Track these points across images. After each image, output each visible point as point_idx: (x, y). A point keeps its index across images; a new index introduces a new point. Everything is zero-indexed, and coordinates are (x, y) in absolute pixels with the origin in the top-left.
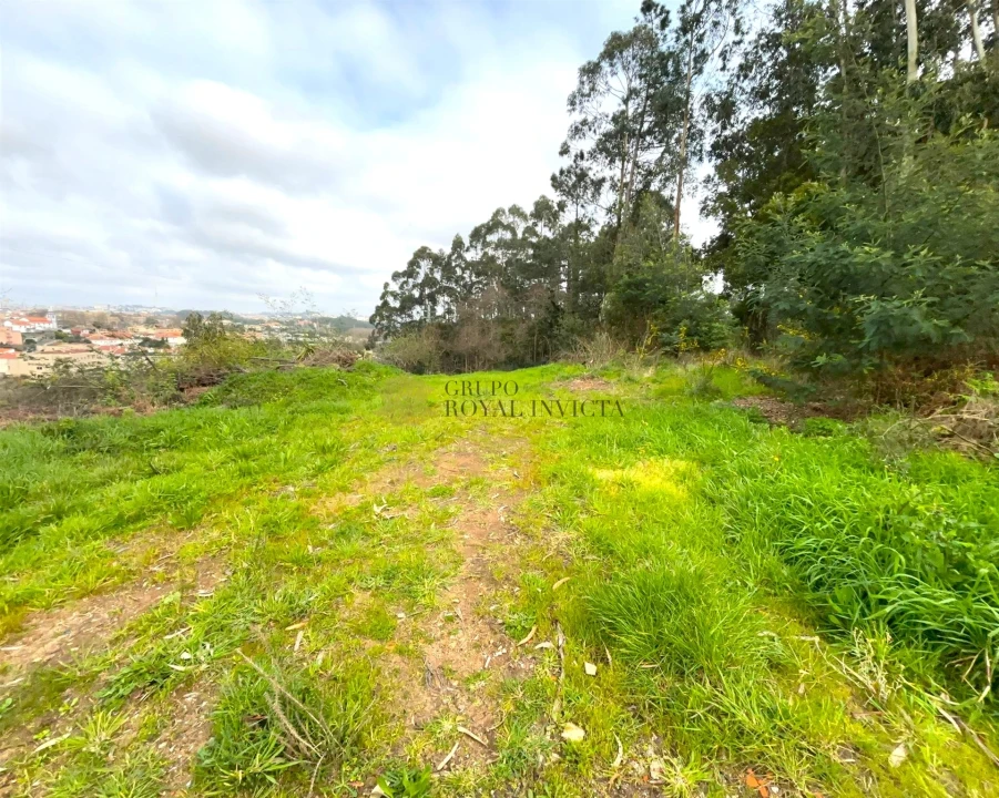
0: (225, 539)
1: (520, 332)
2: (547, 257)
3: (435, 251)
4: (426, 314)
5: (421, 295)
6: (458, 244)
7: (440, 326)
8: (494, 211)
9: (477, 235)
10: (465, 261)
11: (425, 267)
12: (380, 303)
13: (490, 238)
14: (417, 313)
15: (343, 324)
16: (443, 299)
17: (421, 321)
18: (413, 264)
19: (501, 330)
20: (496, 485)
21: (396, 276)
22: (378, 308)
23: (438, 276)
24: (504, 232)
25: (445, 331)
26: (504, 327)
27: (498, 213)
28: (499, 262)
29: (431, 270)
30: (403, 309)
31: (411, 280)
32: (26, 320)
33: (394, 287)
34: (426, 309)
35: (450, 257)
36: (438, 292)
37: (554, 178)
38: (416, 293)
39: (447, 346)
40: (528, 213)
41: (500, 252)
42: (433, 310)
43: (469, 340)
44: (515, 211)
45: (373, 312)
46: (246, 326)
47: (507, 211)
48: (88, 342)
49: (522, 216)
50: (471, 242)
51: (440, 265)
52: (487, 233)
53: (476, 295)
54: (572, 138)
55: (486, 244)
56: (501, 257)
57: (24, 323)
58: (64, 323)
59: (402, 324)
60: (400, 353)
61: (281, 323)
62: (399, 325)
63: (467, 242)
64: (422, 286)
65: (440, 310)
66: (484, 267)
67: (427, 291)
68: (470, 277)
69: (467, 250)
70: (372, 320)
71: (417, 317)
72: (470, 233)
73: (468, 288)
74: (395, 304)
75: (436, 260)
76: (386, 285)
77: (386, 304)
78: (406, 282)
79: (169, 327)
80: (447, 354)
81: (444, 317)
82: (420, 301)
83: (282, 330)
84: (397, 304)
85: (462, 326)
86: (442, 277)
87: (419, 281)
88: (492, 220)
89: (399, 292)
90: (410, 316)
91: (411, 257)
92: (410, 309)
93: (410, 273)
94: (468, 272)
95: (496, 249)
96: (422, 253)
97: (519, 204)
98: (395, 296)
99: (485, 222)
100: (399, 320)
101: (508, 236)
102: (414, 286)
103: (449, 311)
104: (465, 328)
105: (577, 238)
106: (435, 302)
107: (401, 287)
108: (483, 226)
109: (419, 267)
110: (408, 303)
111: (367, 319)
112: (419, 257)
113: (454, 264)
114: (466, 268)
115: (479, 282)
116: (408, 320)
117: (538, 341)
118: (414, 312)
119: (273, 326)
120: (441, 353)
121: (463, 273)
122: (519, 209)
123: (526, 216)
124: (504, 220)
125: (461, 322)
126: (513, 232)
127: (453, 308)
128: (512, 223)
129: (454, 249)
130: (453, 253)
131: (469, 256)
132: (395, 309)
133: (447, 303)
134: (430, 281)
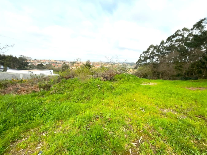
3: (155, 45)
4: (150, 61)
5: (150, 56)
6: (162, 43)
7: (154, 64)
8: (176, 31)
9: (169, 39)
10: (164, 47)
12: (139, 59)
13: (173, 39)
14: (148, 61)
16: (156, 58)
17: (149, 63)
18: (149, 49)
19: (175, 65)
21: (144, 52)
23: (155, 51)
24: (179, 37)
25: (155, 65)
26: (176, 64)
27: (177, 31)
28: (176, 46)
29: (153, 50)
30: (144, 60)
31: (147, 53)
33: (143, 55)
35: (159, 46)
36: (154, 56)
38: (148, 56)
39: (155, 70)
40: (190, 29)
41: (177, 43)
42: (152, 60)
43: (162, 69)
45: (137, 61)
47: (181, 30)
49: (188, 30)
50: (167, 41)
51: (156, 48)
52: (173, 38)
53: (167, 56)
55: (172, 41)
56: (177, 44)
59: (144, 64)
63: (165, 41)
65: (154, 60)
66: (170, 48)
67: (152, 55)
68: (165, 51)
69: (165, 43)
70: (137, 63)
71: (148, 62)
73: (164, 54)
74: (142, 59)
75: (155, 48)
76: (141, 55)
77: (140, 59)
80: (155, 72)
81: (156, 62)
82: (149, 58)
84: (143, 59)
86: (156, 52)
87: (149, 53)
88: (175, 33)
90: (146, 62)
91: (148, 48)
92: (146, 60)
93: (147, 51)
95: (175, 42)
96: (151, 46)
98: (143, 57)
100: (143, 63)
101: (181, 37)
102: (148, 54)
103: (157, 60)
104: (162, 65)
106: (153, 58)
107: (145, 55)
108: (171, 36)
109: (150, 50)
113: (160, 48)
114: (164, 49)
115: (168, 52)
118: (147, 61)
120: (153, 71)
121: (163, 50)
122: (186, 29)
123: (189, 30)
124: (180, 33)
125: (161, 63)
126: (183, 36)
127: (159, 59)
128: (183, 33)
129: (161, 44)
130: (160, 45)
131: (165, 45)
132: (142, 60)
133: (157, 58)
134: (153, 53)
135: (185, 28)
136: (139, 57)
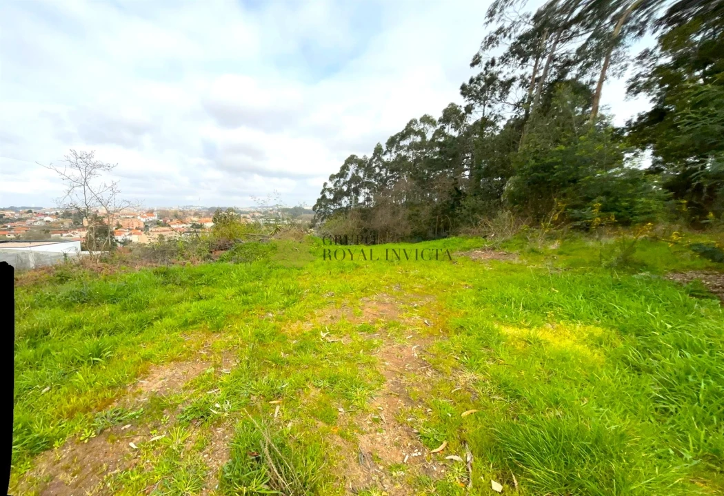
0: (236, 341)
1: (425, 213)
2: (450, 152)
3: (360, 157)
4: (351, 202)
5: (348, 189)
6: (378, 151)
7: (361, 210)
8: (408, 121)
9: (392, 142)
10: (383, 162)
11: (352, 168)
12: (320, 196)
13: (402, 143)
14: (345, 202)
15: (296, 212)
16: (364, 191)
17: (347, 207)
18: (345, 168)
19: (408, 212)
20: (410, 329)
21: (332, 177)
22: (319, 200)
23: (361, 175)
24: (415, 137)
25: (365, 213)
26: (410, 209)
27: (411, 123)
28: (410, 160)
29: (357, 171)
30: (334, 200)
31: (342, 180)
32: (145, 215)
33: (330, 185)
34: (351, 199)
35: (371, 160)
36: (361, 186)
37: (463, 87)
38: (345, 188)
39: (366, 225)
40: (437, 119)
41: (411, 152)
42: (356, 199)
43: (382, 220)
44: (426, 119)
45: (315, 203)
46: (242, 215)
47: (418, 121)
48: (169, 226)
49: (432, 123)
50: (387, 148)
51: (364, 166)
52: (401, 140)
53: (390, 186)
54: (484, 49)
55: (400, 148)
56: (411, 156)
57: (145, 217)
58: (161, 217)
59: (334, 210)
60: (332, 230)
61: (260, 212)
62: (331, 211)
63: (384, 148)
64: (349, 183)
65: (361, 199)
66: (398, 166)
67: (353, 186)
68: (386, 173)
69: (385, 154)
70: (314, 208)
71: (344, 205)
72: (386, 141)
73: (384, 181)
74: (330, 196)
75: (361, 163)
76: (325, 184)
77: (324, 197)
78: (339, 181)
79: (204, 217)
80: (366, 231)
81: (364, 204)
82: (347, 194)
83: (261, 217)
85: (378, 209)
86: (364, 175)
87: (348, 179)
88: (406, 128)
89: (333, 188)
90: (340, 204)
91: (343, 163)
92: (340, 199)
93: (342, 174)
94: (385, 170)
95: (408, 151)
96: (352, 159)
98: (330, 191)
99: (400, 131)
100: (332, 207)
101: (419, 139)
102: (344, 184)
103: (368, 199)
104: (380, 211)
105: (482, 134)
106: (357, 193)
107: (335, 185)
108: (398, 134)
109: (348, 170)
110: (339, 195)
111: (311, 208)
112: (349, 163)
113: (374, 165)
114: (383, 167)
115: (393, 177)
116: (339, 207)
117: (440, 219)
118: (343, 201)
119: (257, 215)
120: (361, 230)
121: (381, 171)
122: (429, 117)
123: (435, 122)
124: (416, 128)
125: (377, 207)
126: (423, 136)
127: (371, 197)
128: (423, 129)
129: (375, 154)
130: (374, 158)
131: (386, 158)
132: (330, 200)
133: (367, 194)
134: (355, 179)
135: (425, 115)
136: (321, 191)
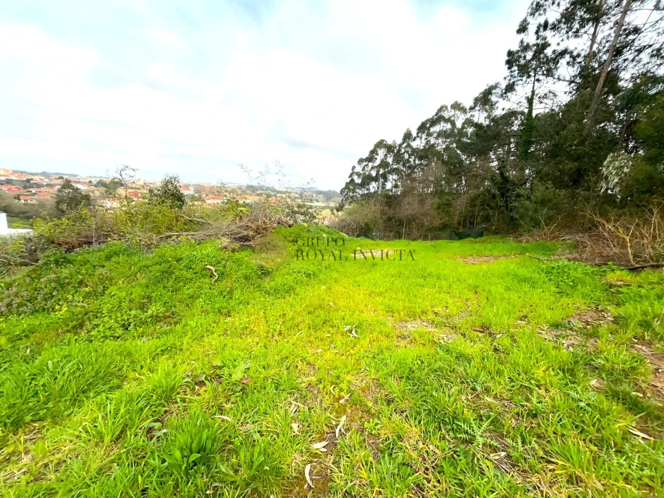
3: (390, 142)
4: (378, 187)
5: (377, 174)
6: (408, 136)
7: (388, 197)
8: (439, 108)
9: (423, 128)
10: (411, 148)
11: (381, 153)
12: (348, 180)
13: (431, 130)
14: (373, 187)
16: (392, 177)
17: (374, 193)
18: (373, 152)
19: (437, 200)
21: (361, 161)
22: (347, 184)
23: (390, 160)
24: (445, 125)
25: (390, 200)
26: (439, 198)
27: (441, 109)
28: (438, 148)
29: (386, 155)
30: (363, 185)
31: (370, 164)
33: (359, 169)
34: (379, 184)
35: (400, 145)
36: (390, 172)
38: (374, 173)
39: (391, 212)
40: (468, 107)
41: (440, 141)
42: (384, 184)
43: (409, 208)
44: (457, 106)
45: (344, 186)
47: (449, 108)
49: (463, 110)
50: (418, 133)
51: (393, 151)
52: (431, 126)
53: (418, 174)
55: (430, 134)
56: (441, 145)
59: (362, 195)
62: (359, 196)
63: (414, 134)
64: (380, 166)
65: (389, 186)
66: (427, 153)
67: (381, 171)
68: (414, 161)
69: (414, 140)
70: (342, 192)
71: (372, 190)
72: (417, 127)
73: (412, 168)
74: (358, 181)
75: (390, 149)
76: (354, 168)
77: (352, 181)
78: (366, 165)
80: (390, 219)
81: (392, 191)
82: (376, 179)
84: (360, 181)
85: (405, 196)
86: (393, 161)
87: (377, 164)
88: (437, 114)
89: (362, 172)
90: (368, 189)
91: (372, 148)
92: (368, 184)
93: (370, 159)
94: (413, 157)
95: (437, 138)
96: (381, 144)
97: (460, 101)
98: (358, 174)
99: (431, 117)
100: (360, 192)
101: (449, 126)
102: (372, 168)
103: (396, 186)
104: (406, 199)
106: (386, 179)
107: (363, 169)
108: (428, 120)
109: (377, 154)
110: (367, 180)
111: (339, 191)
112: (378, 147)
113: (403, 151)
114: (413, 154)
115: (421, 164)
116: (366, 192)
118: (371, 187)
120: (384, 217)
121: (409, 157)
122: (460, 104)
123: (466, 109)
124: (446, 115)
125: (404, 194)
126: (453, 123)
127: (399, 183)
128: (454, 116)
129: (404, 140)
130: (402, 143)
131: (414, 144)
132: (358, 184)
133: (394, 180)
134: (385, 164)
135: (457, 102)
136: (349, 174)
